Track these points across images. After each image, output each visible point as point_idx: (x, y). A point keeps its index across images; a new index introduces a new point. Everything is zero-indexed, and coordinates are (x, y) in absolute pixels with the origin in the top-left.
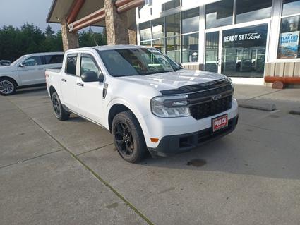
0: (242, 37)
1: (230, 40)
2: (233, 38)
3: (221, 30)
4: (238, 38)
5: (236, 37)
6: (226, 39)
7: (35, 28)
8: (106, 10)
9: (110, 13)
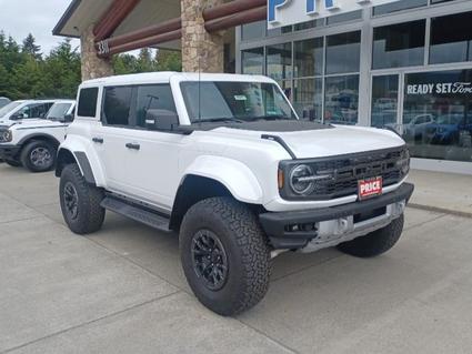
0: (442, 88)
1: (420, 91)
2: (425, 89)
3: (401, 72)
4: (435, 88)
5: (431, 87)
6: (411, 89)
7: (7, 40)
8: (184, 24)
9: (194, 30)
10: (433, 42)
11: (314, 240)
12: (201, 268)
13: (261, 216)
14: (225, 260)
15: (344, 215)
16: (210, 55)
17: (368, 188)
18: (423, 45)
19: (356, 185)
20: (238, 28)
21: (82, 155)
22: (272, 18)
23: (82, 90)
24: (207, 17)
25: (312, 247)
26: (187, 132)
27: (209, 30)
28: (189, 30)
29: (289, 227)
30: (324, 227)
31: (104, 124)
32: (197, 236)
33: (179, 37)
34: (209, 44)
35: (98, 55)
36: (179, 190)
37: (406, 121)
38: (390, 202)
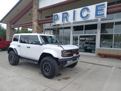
0: (87, 39)
2: (83, 39)
4: (85, 39)
5: (85, 38)
6: (81, 39)
8: (33, 22)
9: (35, 24)
10: (85, 30)
11: (67, 64)
12: (45, 70)
13: (58, 60)
14: (51, 67)
15: (71, 60)
16: (39, 29)
17: (75, 55)
18: (83, 30)
19: (73, 55)
20: (44, 24)
21: (15, 49)
22: (54, 22)
23: (14, 36)
24: (38, 21)
25: (66, 65)
26: (41, 45)
27: (39, 24)
28: (34, 24)
29: (63, 62)
30: (68, 62)
31: (20, 43)
32: (44, 64)
33: (32, 25)
34: (39, 27)
35: (11, 28)
36: (41, 56)
37: (80, 45)
38: (77, 58)
